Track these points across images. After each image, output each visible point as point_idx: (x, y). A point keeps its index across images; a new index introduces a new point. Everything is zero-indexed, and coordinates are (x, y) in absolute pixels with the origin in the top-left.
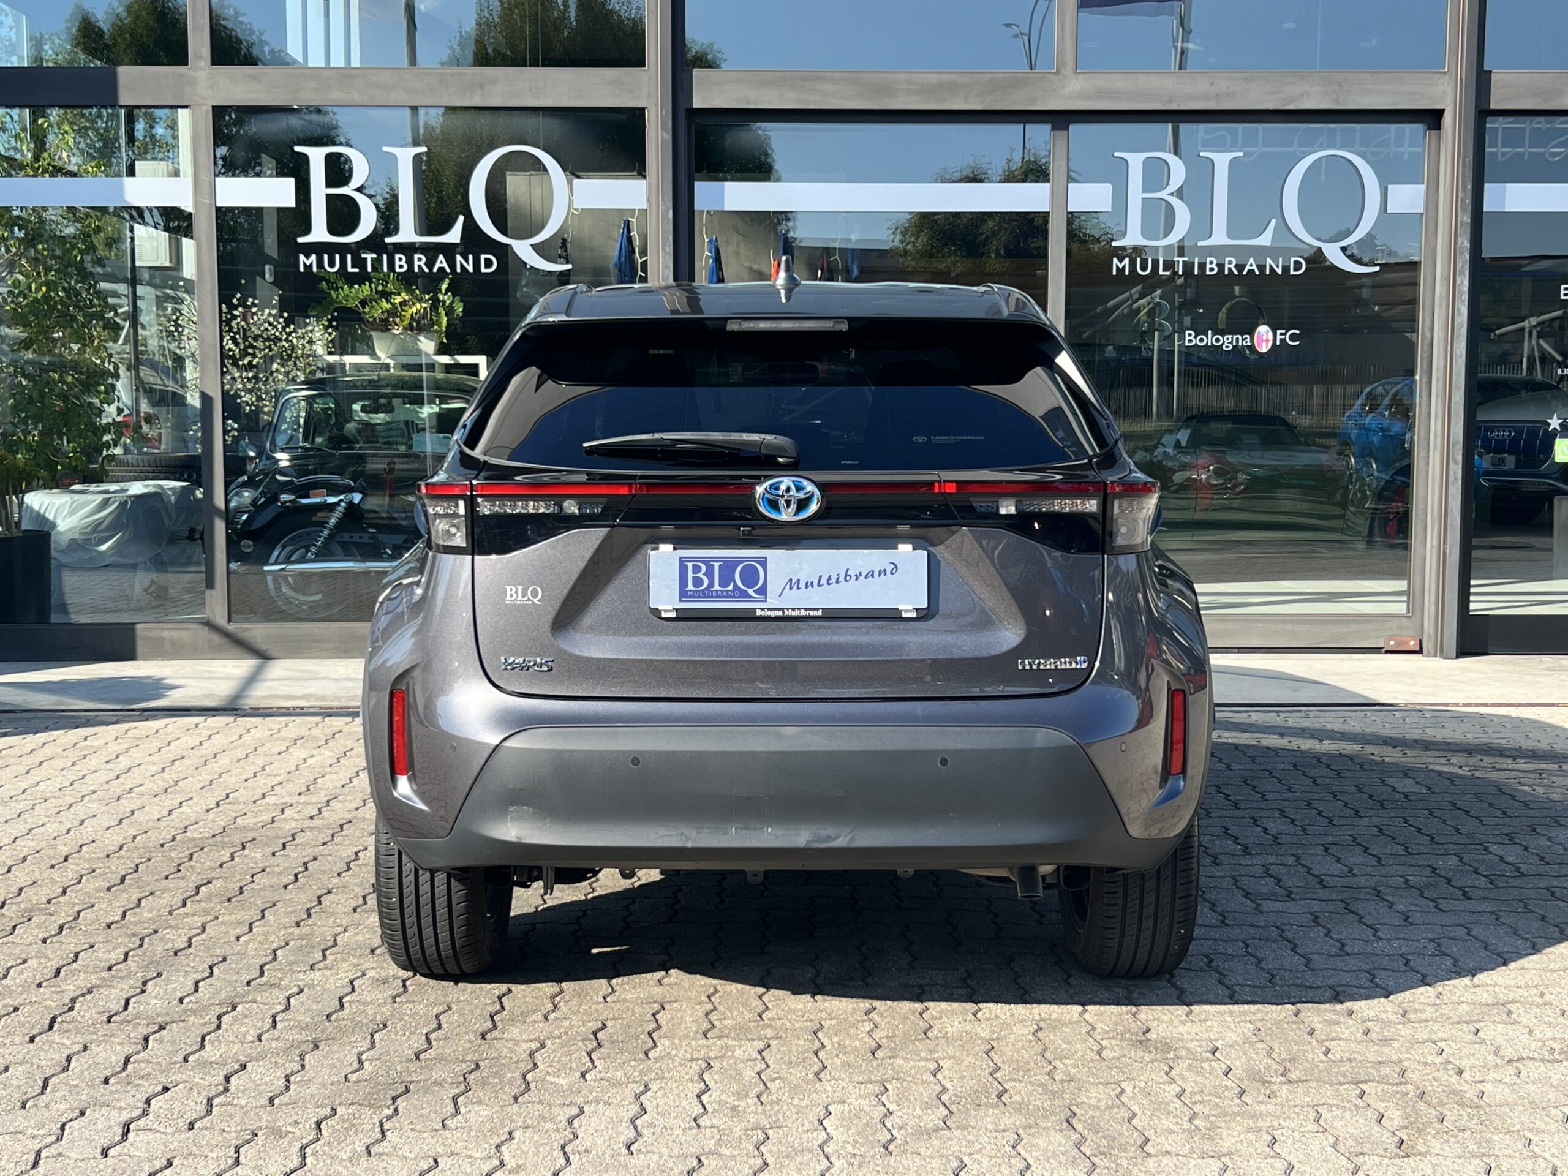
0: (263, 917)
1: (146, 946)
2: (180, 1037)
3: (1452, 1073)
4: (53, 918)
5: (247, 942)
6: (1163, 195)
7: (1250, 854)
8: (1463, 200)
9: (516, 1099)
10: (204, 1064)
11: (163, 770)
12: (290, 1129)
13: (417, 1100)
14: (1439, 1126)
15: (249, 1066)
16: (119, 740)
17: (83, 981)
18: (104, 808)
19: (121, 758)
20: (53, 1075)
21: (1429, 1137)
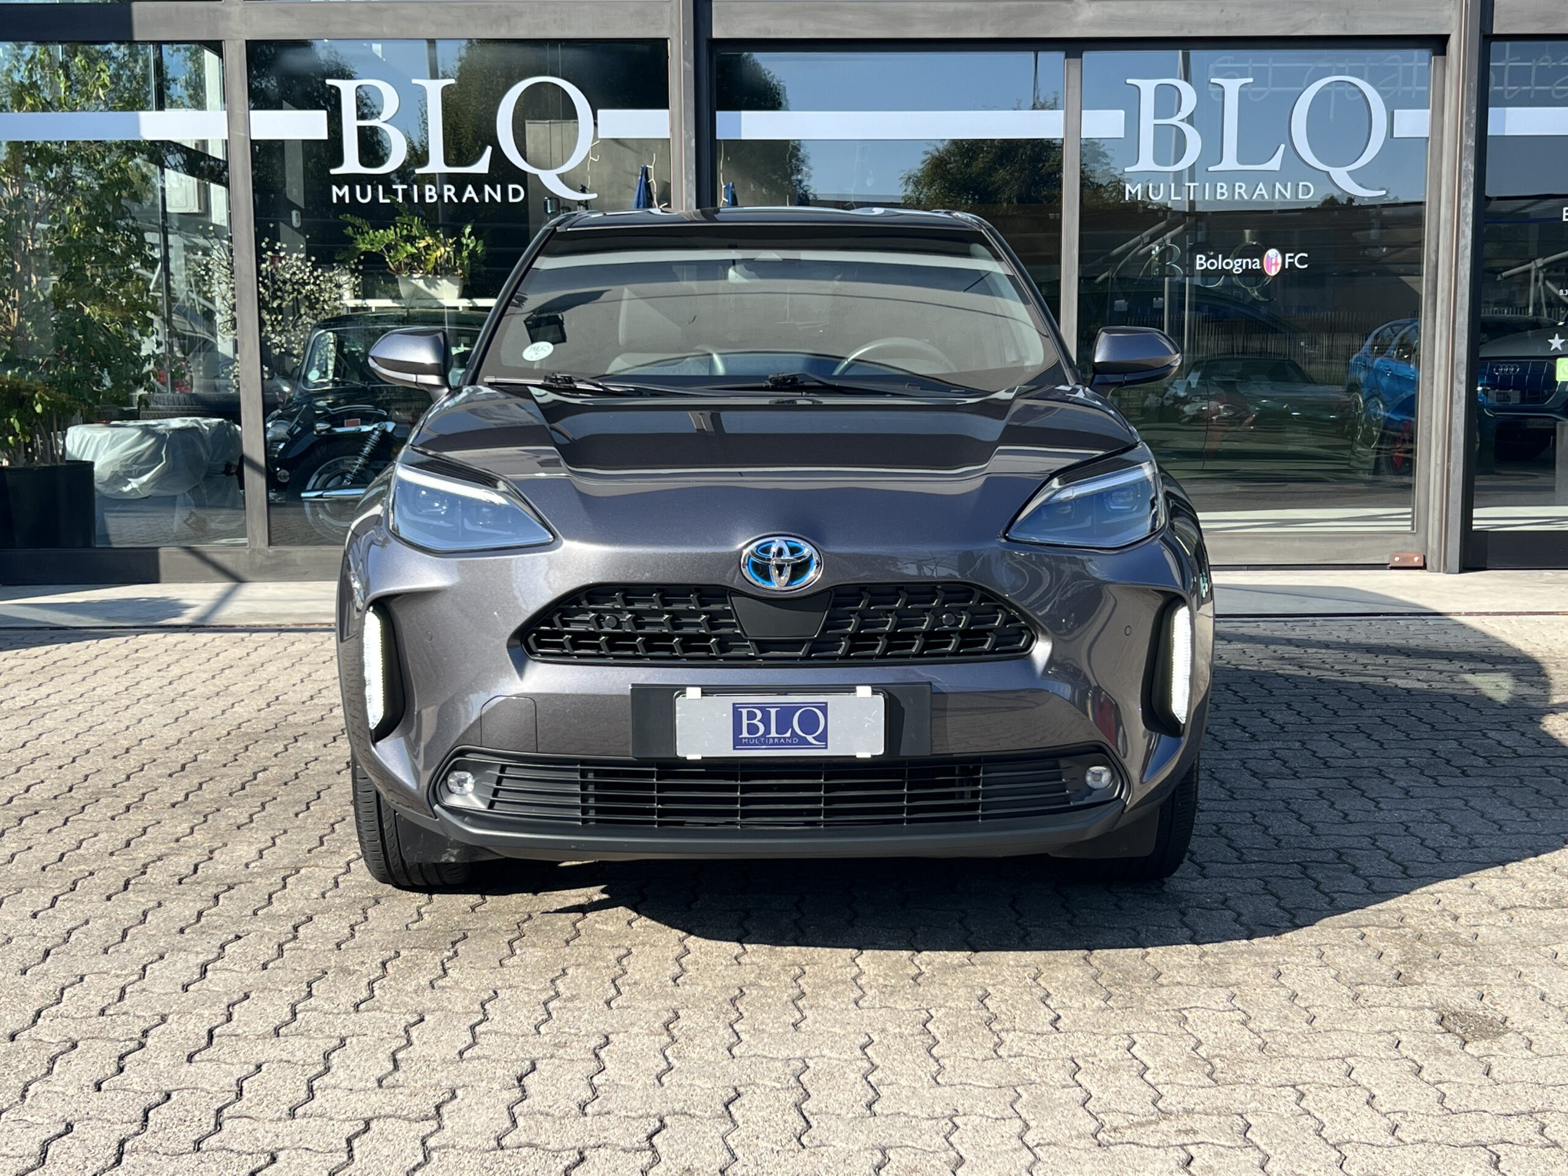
0: (319, 797)
1: (209, 822)
2: (249, 896)
3: (1448, 918)
4: (120, 799)
5: (307, 818)
6: (1174, 121)
7: (1258, 740)
8: (1467, 124)
9: (567, 942)
10: (271, 917)
11: (213, 677)
12: (357, 968)
13: (475, 944)
14: (1436, 961)
15: (316, 918)
16: (169, 652)
17: (152, 850)
18: (159, 709)
19: (172, 667)
20: (131, 927)
21: (1425, 970)
